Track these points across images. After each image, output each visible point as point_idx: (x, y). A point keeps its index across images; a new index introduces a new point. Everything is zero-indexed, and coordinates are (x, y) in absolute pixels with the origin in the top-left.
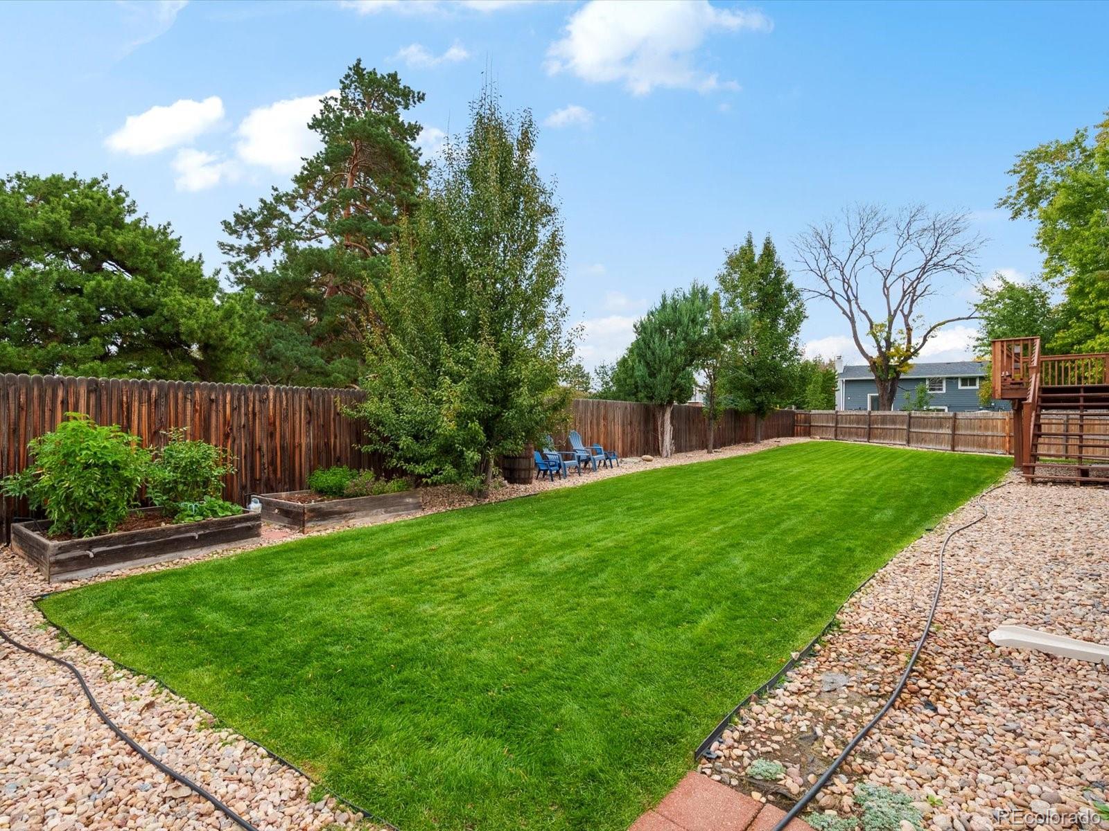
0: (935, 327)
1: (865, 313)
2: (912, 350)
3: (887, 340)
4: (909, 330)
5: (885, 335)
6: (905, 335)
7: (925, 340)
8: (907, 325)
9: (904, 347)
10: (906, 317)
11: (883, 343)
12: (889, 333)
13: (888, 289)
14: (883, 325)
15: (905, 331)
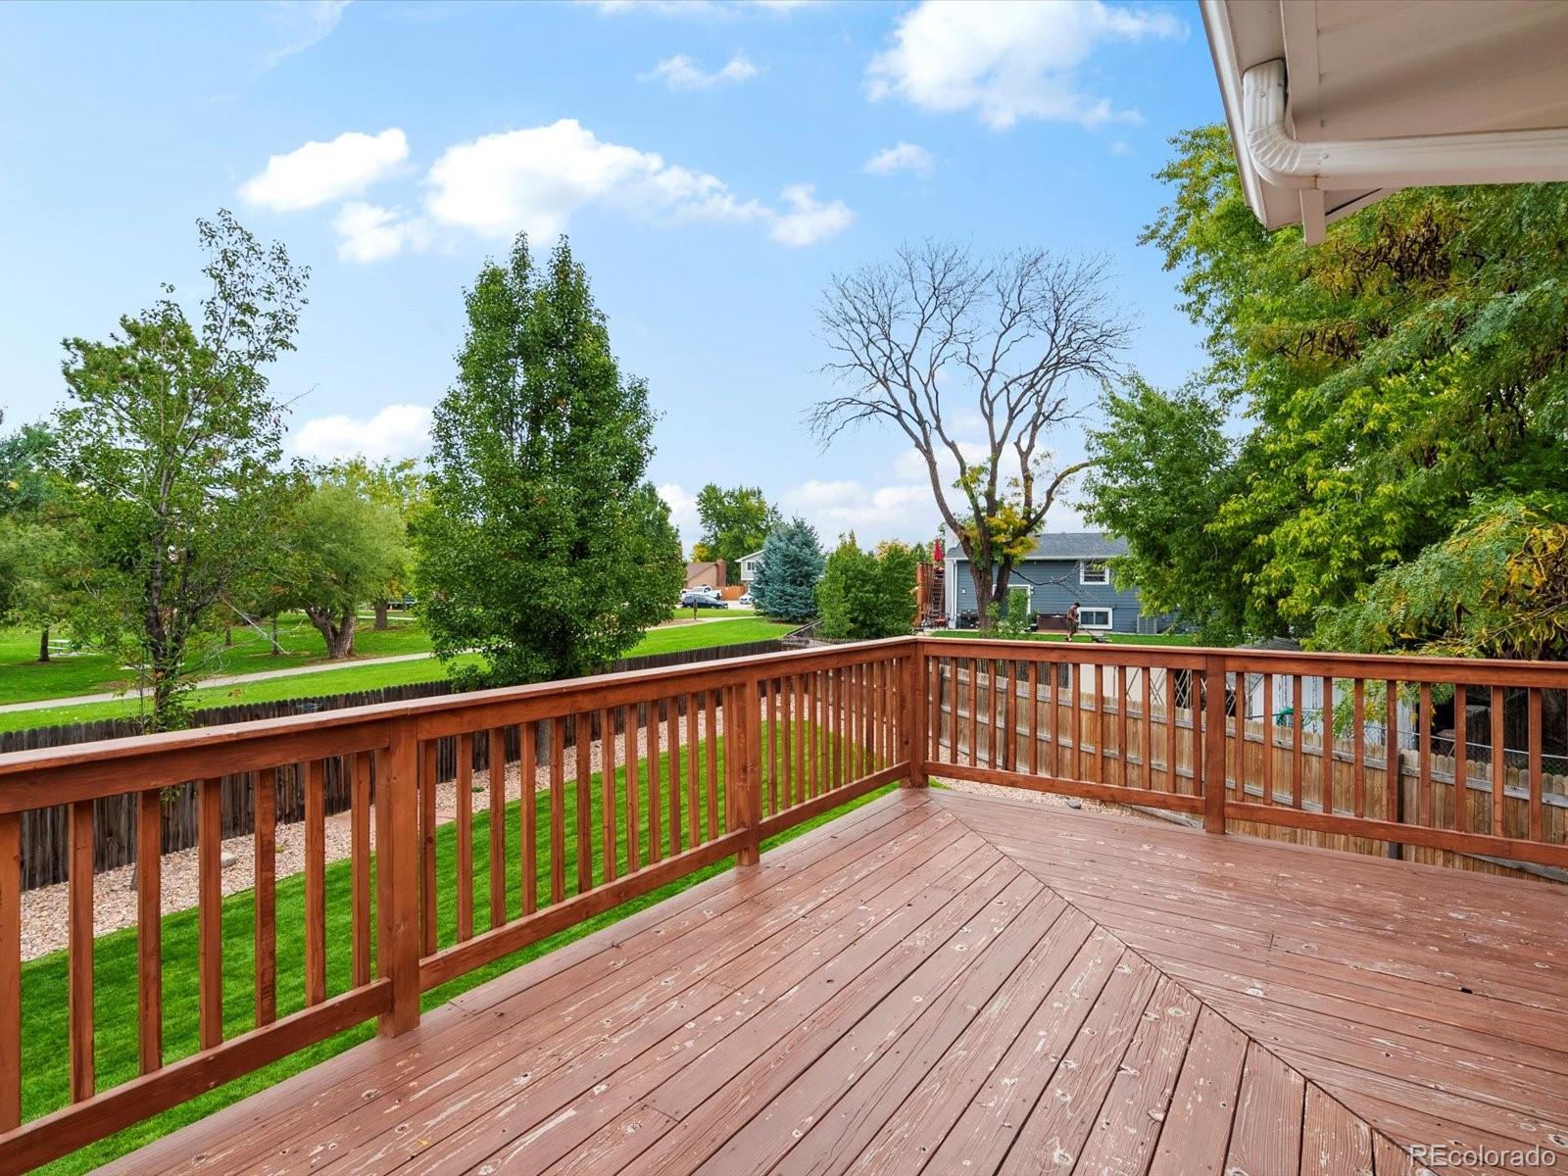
0: (1063, 476)
1: (952, 446)
2: (1033, 516)
3: (990, 496)
4: (1028, 479)
5: (984, 487)
6: (1021, 489)
7: (1050, 499)
8: (1025, 469)
9: (1020, 510)
10: (1024, 456)
11: (983, 502)
12: (992, 482)
13: (991, 404)
14: (982, 469)
15: (1021, 480)
